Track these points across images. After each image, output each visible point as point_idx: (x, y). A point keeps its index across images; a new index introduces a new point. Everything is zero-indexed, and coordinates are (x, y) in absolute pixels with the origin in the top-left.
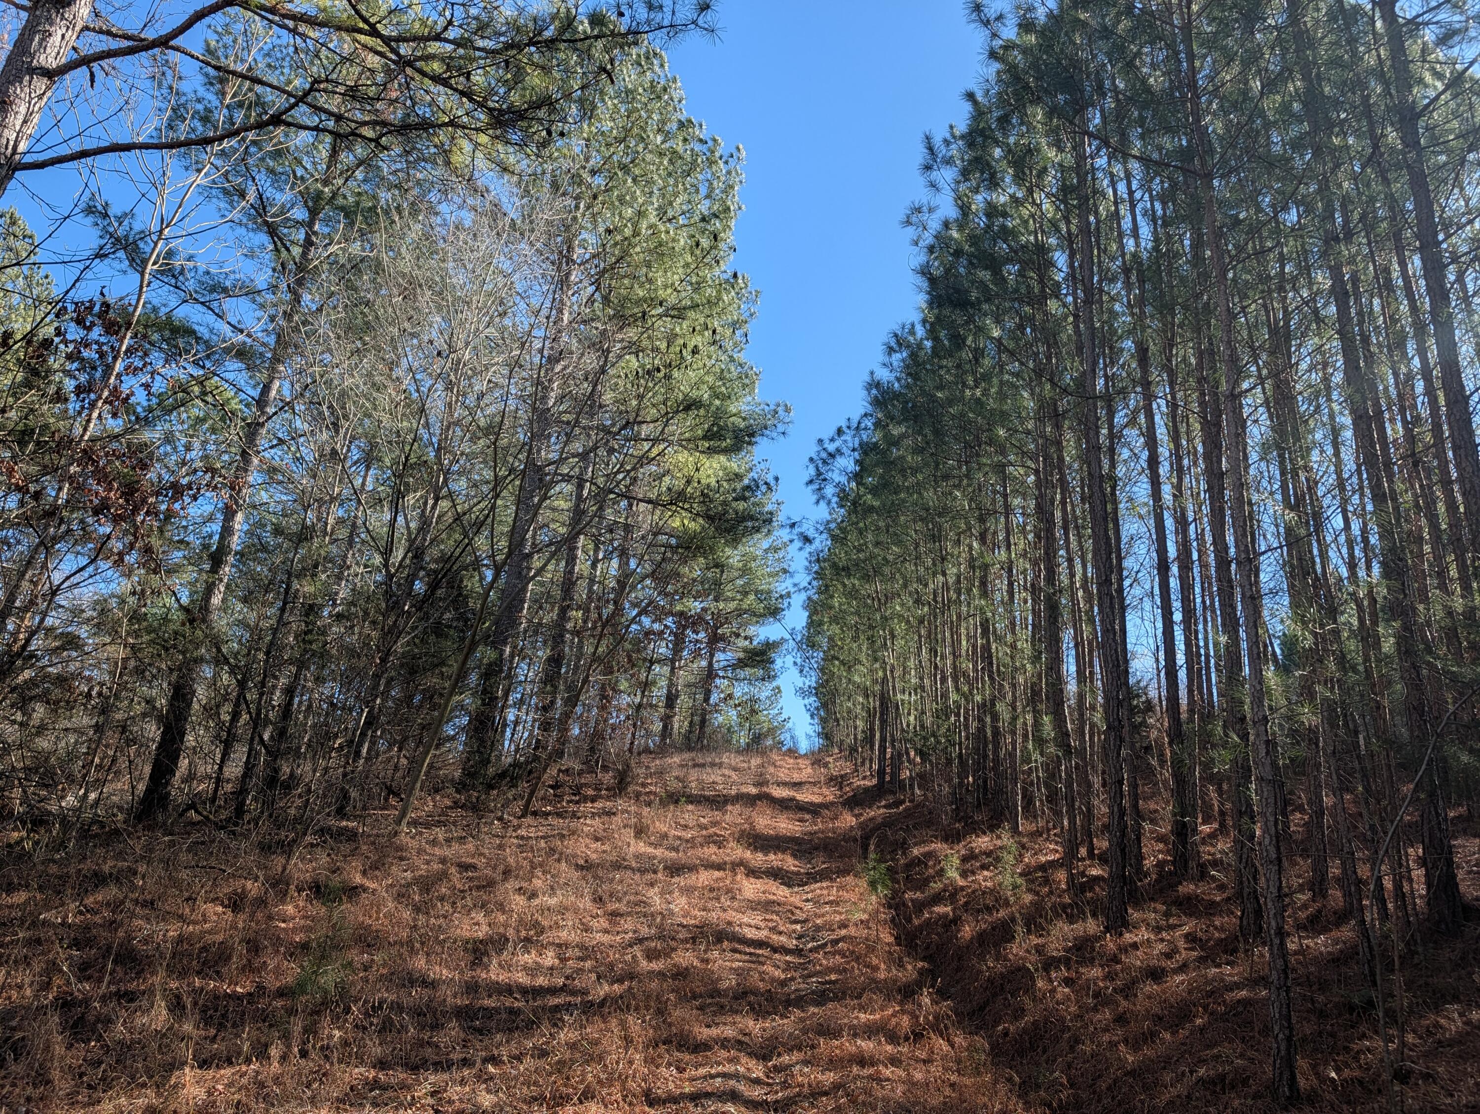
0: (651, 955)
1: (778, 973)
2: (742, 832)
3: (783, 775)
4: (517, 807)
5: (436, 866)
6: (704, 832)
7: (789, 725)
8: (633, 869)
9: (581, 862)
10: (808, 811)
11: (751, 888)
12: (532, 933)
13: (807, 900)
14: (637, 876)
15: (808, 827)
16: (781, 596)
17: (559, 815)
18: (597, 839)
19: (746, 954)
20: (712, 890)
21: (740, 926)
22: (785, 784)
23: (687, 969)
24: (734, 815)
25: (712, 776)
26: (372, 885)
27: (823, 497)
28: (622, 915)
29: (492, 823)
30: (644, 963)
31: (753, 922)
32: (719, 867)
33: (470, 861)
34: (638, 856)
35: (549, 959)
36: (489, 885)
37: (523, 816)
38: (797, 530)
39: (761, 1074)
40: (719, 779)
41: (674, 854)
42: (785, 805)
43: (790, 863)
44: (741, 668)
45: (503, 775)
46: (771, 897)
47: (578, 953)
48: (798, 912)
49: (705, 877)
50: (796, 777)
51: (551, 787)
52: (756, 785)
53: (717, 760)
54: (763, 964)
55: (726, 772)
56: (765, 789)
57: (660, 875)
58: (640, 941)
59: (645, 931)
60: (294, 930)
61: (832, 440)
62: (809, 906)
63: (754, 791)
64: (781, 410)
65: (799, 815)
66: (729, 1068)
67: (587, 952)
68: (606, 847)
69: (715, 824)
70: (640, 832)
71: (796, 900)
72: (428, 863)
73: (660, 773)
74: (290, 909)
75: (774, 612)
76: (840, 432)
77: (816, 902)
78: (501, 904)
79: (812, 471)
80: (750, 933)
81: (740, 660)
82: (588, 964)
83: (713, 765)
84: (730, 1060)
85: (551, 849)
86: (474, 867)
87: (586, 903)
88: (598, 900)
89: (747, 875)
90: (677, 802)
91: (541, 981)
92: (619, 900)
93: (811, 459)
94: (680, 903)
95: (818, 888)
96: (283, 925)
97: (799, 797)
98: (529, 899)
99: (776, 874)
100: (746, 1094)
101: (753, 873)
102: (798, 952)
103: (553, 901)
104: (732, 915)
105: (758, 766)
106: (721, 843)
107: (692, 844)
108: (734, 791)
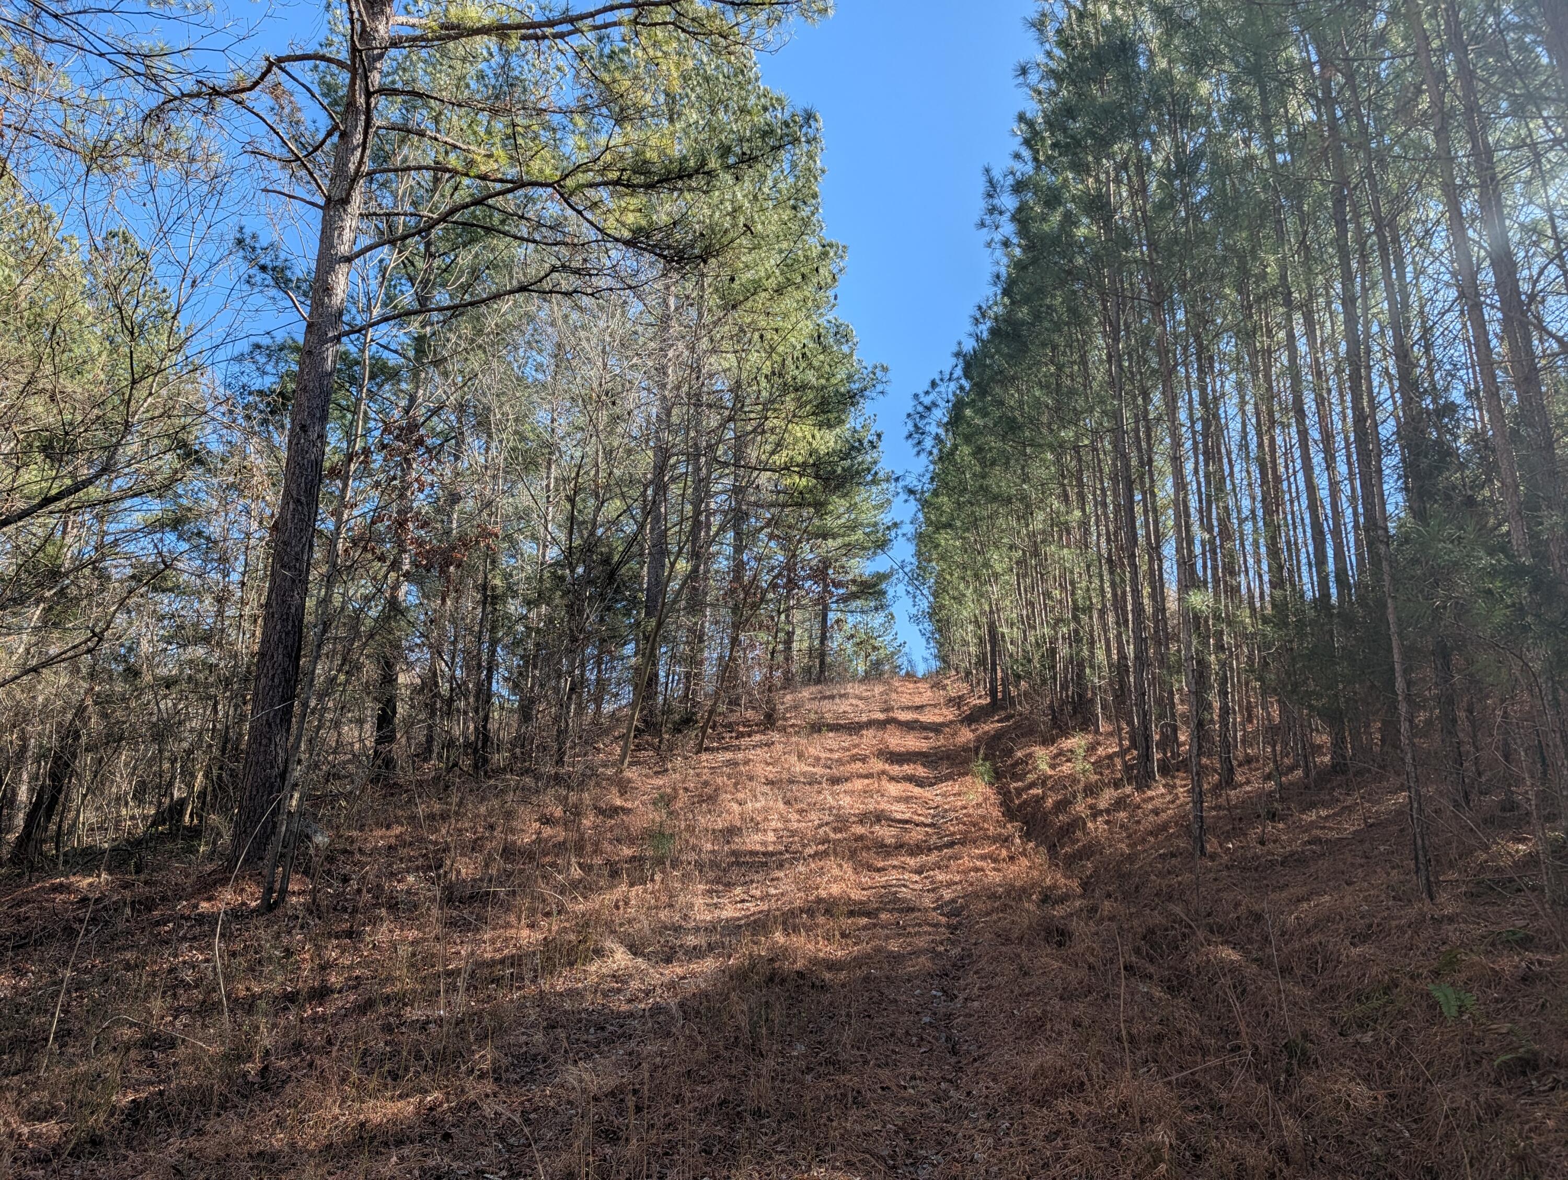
0: (835, 831)
1: (921, 836)
2: (879, 750)
3: (905, 700)
6: (848, 753)
7: (905, 649)
8: (803, 782)
10: (932, 730)
11: (894, 789)
13: (937, 795)
14: (808, 786)
15: (932, 743)
16: (888, 528)
17: (726, 749)
18: (768, 764)
19: (898, 827)
20: (866, 791)
21: (891, 811)
22: (908, 708)
23: (860, 836)
24: (869, 738)
25: (843, 706)
27: (923, 450)
28: (807, 811)
31: (899, 809)
32: (866, 777)
34: (804, 774)
37: (699, 752)
38: (901, 484)
40: (848, 709)
41: (829, 770)
42: (910, 726)
43: (921, 771)
44: (853, 600)
46: (909, 794)
48: (930, 802)
49: (859, 784)
50: (918, 701)
52: (882, 711)
53: (842, 691)
54: (910, 832)
55: (854, 702)
56: (891, 714)
57: (824, 785)
58: (827, 824)
61: (927, 393)
62: (939, 798)
63: (881, 716)
65: (924, 734)
69: (856, 746)
70: (800, 756)
71: (928, 795)
73: (795, 707)
75: (882, 545)
76: (934, 384)
77: (944, 795)
79: (910, 427)
80: (899, 816)
81: (852, 594)
82: (796, 838)
83: (841, 696)
89: (889, 781)
90: (820, 731)
93: (909, 415)
94: (845, 801)
95: (944, 786)
97: (922, 718)
99: (910, 779)
101: (892, 779)
102: (933, 825)
104: (884, 806)
105: (881, 694)
106: (864, 760)
107: (840, 761)
108: (864, 718)
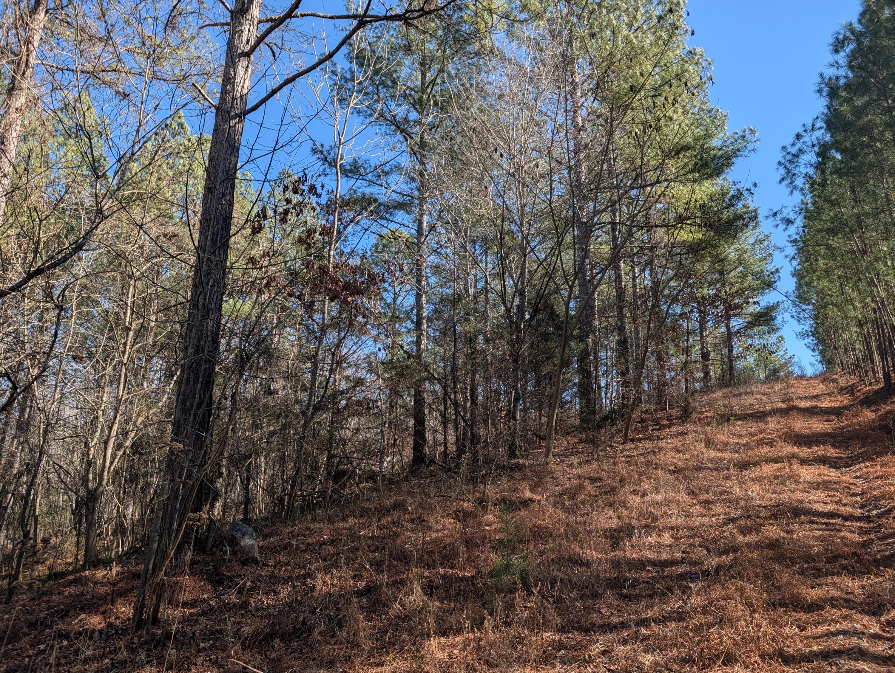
0: (743, 531)
1: (856, 538)
2: (786, 434)
3: (801, 392)
4: (619, 437)
5: (575, 482)
6: (755, 438)
7: (796, 359)
8: (710, 469)
9: (672, 468)
10: (833, 414)
11: (807, 473)
12: (649, 521)
13: (857, 477)
14: (715, 473)
15: (835, 424)
16: (772, 273)
17: (649, 439)
18: (679, 452)
19: (822, 524)
20: (776, 477)
21: (809, 502)
22: (806, 398)
23: (777, 540)
24: (774, 424)
25: (749, 401)
26: (537, 497)
27: (795, 188)
28: (712, 502)
29: (606, 450)
30: (740, 538)
31: (820, 499)
32: (776, 460)
33: (596, 475)
34: (712, 460)
35: (667, 539)
36: (613, 491)
37: (625, 442)
38: (779, 217)
39: (877, 630)
40: (754, 402)
41: (737, 455)
42: (811, 412)
43: (832, 452)
44: (751, 328)
45: (606, 418)
46: (826, 478)
47: (686, 532)
48: (853, 487)
49: (768, 469)
50: (813, 392)
51: (639, 422)
52: (783, 401)
53: (748, 390)
54: (840, 531)
55: (758, 397)
56: (791, 403)
57: (732, 471)
58: (733, 520)
59: (734, 513)
60: (495, 531)
61: (793, 145)
62: (860, 482)
63: (784, 406)
64: (747, 134)
65: (826, 417)
66: (845, 626)
67: (693, 532)
68: (688, 456)
69: (762, 431)
70: (708, 443)
71: (847, 478)
72: (569, 479)
73: (710, 404)
74: (490, 517)
75: (769, 285)
76: (798, 136)
77: (866, 478)
78: (624, 503)
79: (782, 171)
80: (820, 508)
81: (749, 323)
82: (697, 540)
83: (747, 393)
84: (845, 618)
85: (649, 462)
86: (600, 479)
87: (683, 497)
88: (691, 493)
89: (801, 464)
90: (728, 420)
91: (664, 556)
92: (707, 492)
93: (780, 163)
94: (755, 490)
95: (864, 467)
96: (488, 528)
97: (821, 405)
98: (642, 497)
99: (823, 461)
100: (871, 650)
101: (804, 462)
102: (868, 519)
103: (659, 498)
104: (799, 495)
105: (781, 390)
106: (771, 443)
107: (748, 447)
108: (768, 408)
